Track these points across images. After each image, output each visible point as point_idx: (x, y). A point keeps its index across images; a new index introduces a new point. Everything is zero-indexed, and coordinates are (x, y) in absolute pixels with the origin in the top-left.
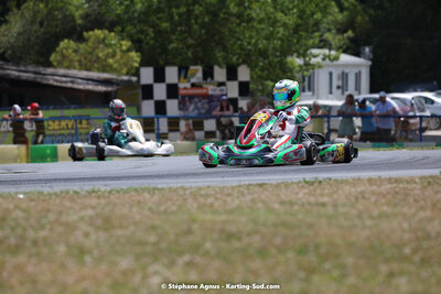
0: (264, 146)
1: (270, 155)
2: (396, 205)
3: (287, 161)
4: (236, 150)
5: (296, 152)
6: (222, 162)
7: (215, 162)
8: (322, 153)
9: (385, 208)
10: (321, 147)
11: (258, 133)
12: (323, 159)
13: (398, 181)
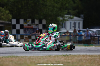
0: (43, 44)
1: (45, 48)
2: (91, 64)
3: (51, 49)
4: (34, 46)
5: (53, 47)
6: (30, 49)
7: (28, 49)
8: (62, 47)
9: (88, 64)
10: (62, 45)
11: (42, 40)
12: (63, 49)
13: (92, 56)
